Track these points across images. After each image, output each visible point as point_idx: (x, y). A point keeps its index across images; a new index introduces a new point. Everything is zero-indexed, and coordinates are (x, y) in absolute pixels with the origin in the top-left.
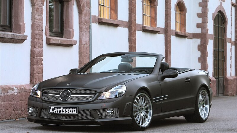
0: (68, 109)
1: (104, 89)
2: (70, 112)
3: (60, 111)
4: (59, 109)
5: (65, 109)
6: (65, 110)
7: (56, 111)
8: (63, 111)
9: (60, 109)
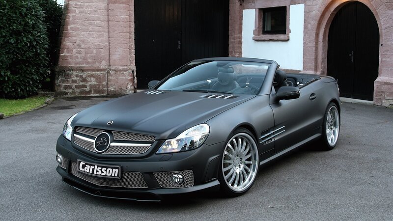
0: (105, 169)
1: (168, 133)
2: (108, 174)
3: (93, 169)
4: (92, 167)
5: (101, 168)
6: (101, 170)
7: (88, 169)
8: (97, 171)
9: (94, 167)
